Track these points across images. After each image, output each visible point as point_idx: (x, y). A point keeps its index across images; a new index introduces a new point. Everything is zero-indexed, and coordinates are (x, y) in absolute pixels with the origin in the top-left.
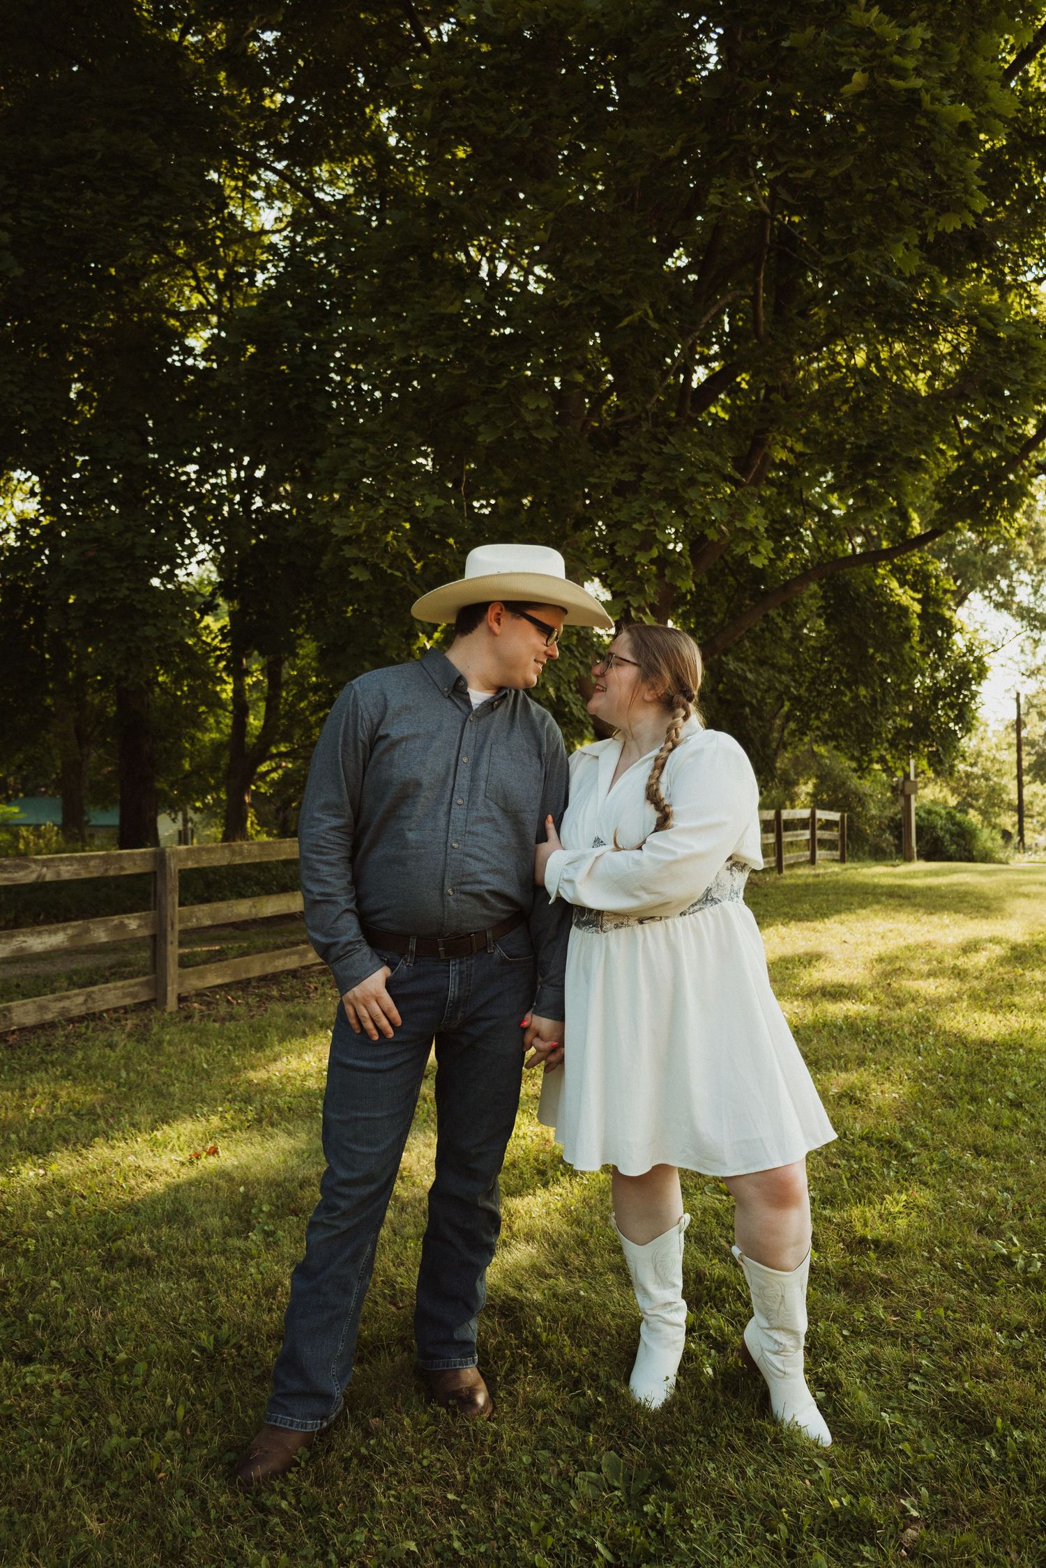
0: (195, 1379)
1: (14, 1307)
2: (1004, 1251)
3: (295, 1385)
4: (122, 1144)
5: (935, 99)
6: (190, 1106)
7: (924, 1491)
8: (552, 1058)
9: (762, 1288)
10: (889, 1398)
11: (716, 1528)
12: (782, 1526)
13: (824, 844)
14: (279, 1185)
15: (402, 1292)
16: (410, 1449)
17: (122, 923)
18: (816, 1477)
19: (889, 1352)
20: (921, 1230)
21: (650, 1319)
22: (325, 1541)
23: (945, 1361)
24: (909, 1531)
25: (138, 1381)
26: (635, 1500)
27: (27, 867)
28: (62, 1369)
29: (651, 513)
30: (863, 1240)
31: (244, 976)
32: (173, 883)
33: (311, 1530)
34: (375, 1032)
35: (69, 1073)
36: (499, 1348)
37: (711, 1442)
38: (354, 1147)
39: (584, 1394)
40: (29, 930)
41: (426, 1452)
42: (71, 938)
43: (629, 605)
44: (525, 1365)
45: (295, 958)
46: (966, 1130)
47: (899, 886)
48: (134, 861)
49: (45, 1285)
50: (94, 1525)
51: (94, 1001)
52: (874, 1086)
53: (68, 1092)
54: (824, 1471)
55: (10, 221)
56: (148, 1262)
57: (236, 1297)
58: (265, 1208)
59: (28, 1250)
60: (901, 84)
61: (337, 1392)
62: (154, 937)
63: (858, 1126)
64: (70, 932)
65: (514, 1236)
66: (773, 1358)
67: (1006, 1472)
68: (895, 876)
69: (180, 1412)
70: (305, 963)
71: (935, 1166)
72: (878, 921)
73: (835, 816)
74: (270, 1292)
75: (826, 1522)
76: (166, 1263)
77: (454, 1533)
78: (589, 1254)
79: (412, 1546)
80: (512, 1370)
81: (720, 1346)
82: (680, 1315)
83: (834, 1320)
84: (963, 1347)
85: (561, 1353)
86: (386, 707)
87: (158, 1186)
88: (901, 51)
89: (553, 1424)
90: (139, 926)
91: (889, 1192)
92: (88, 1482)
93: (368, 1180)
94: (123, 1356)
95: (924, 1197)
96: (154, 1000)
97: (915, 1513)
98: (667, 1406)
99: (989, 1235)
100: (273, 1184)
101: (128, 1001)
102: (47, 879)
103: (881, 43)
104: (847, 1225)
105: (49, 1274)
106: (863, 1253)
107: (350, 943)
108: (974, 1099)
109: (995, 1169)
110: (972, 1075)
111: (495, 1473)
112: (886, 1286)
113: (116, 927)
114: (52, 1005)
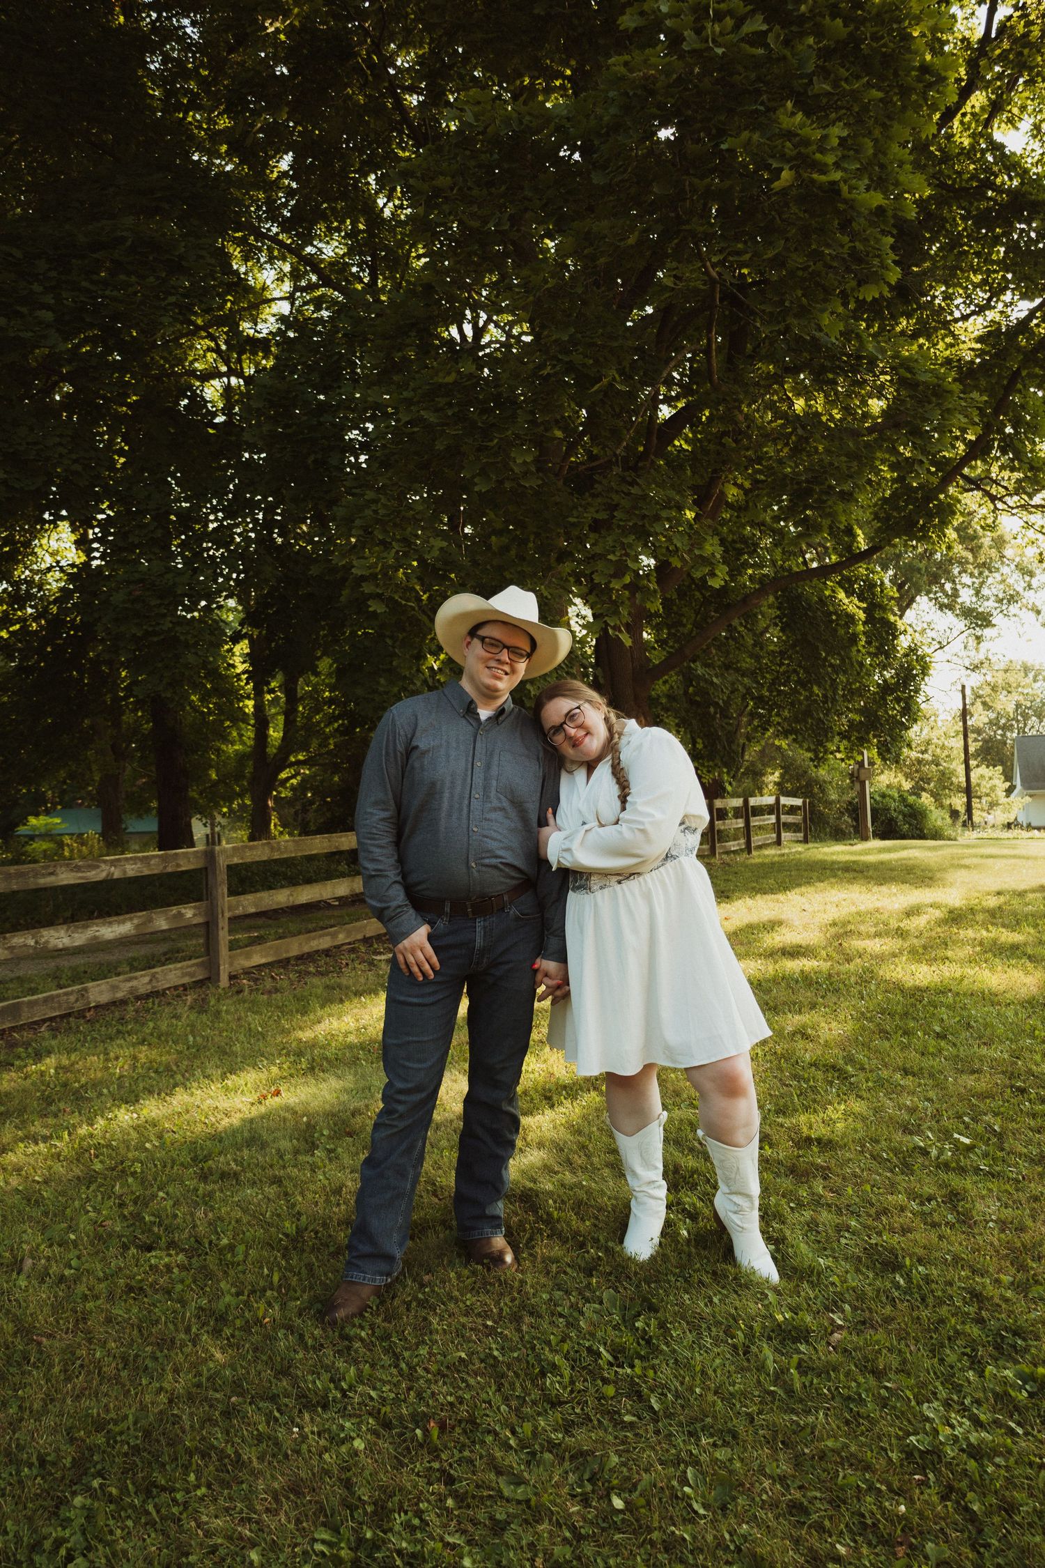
0: (284, 1256)
1: (131, 1214)
2: (922, 1144)
3: (366, 1249)
4: (199, 1092)
5: (851, 188)
6: (252, 1059)
7: (847, 1307)
8: (558, 993)
9: (722, 1161)
10: (825, 1249)
11: (690, 1337)
12: (739, 1333)
13: (789, 827)
14: (334, 1115)
15: (442, 1188)
16: (456, 1293)
17: (179, 913)
18: (766, 1302)
19: (825, 1216)
20: (855, 1130)
21: (638, 1195)
22: (397, 1357)
23: (870, 1222)
24: (836, 1335)
25: (241, 1257)
26: (628, 1322)
27: (98, 867)
28: (177, 1254)
29: (623, 546)
30: (809, 1140)
31: (285, 956)
32: (222, 876)
33: (386, 1351)
34: (420, 974)
35: (144, 1040)
36: (521, 1224)
37: (686, 1280)
38: (407, 1064)
39: (588, 1252)
40: (101, 921)
41: (469, 1296)
42: (137, 927)
43: (607, 624)
44: (542, 1234)
45: (328, 938)
46: (898, 1057)
47: (854, 862)
48: (185, 859)
49: (154, 1196)
50: (218, 1355)
51: (158, 981)
52: (823, 1024)
53: (145, 1054)
54: (771, 1297)
55: (52, 301)
56: (236, 1175)
57: (310, 1196)
58: (326, 1132)
59: (135, 1172)
60: (823, 178)
61: (398, 1254)
62: (207, 924)
63: (807, 1055)
64: (136, 921)
65: (528, 1145)
66: (734, 1217)
67: (911, 1294)
68: (851, 853)
69: (276, 1278)
70: (336, 943)
71: (870, 1084)
72: (834, 892)
73: (798, 802)
74: (338, 1191)
75: (773, 1331)
76: (249, 1175)
77: (494, 1346)
78: (588, 1156)
79: (463, 1355)
80: (531, 1239)
81: (693, 1216)
82: (662, 1191)
83: (784, 1196)
84: (885, 1211)
85: (568, 1224)
86: (416, 725)
87: (235, 1120)
88: (822, 150)
89: (565, 1273)
90: (194, 915)
91: (830, 1103)
92: (210, 1329)
93: (418, 1089)
94: (225, 1241)
95: (858, 1106)
96: (209, 979)
97: (840, 1322)
98: (653, 1258)
99: (911, 1133)
100: (330, 1115)
101: (186, 980)
102: (115, 876)
103: (806, 142)
104: (796, 1129)
105: (155, 1189)
106: (809, 1148)
107: (399, 906)
108: (906, 1033)
109: (920, 1085)
110: (906, 1014)
111: (523, 1306)
112: (825, 1172)
113: (175, 916)
114: (122, 985)
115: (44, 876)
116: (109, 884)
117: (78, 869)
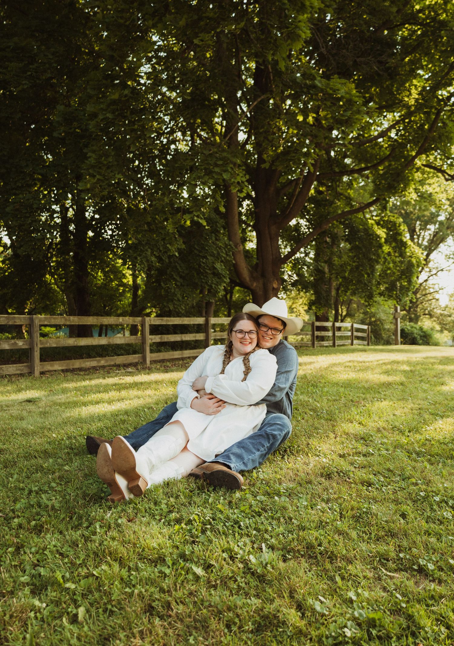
13: (358, 338)
73: (365, 327)
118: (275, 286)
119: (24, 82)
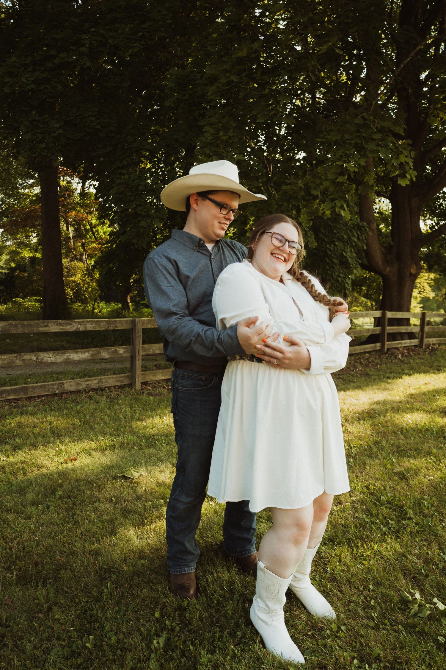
17: (116, 350)
27: (71, 324)
32: (140, 334)
35: (67, 414)
40: (72, 351)
42: (92, 355)
48: (122, 323)
51: (102, 382)
52: (423, 470)
62: (131, 357)
64: (91, 353)
90: (124, 352)
96: (131, 384)
101: (119, 384)
102: (81, 330)
113: (113, 352)
114: (83, 383)
115: (42, 327)
116: (77, 334)
117: (60, 324)
118: (413, 271)
119: (134, 45)
